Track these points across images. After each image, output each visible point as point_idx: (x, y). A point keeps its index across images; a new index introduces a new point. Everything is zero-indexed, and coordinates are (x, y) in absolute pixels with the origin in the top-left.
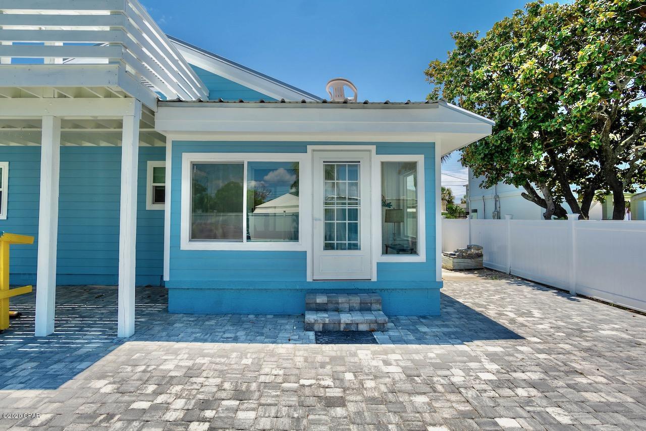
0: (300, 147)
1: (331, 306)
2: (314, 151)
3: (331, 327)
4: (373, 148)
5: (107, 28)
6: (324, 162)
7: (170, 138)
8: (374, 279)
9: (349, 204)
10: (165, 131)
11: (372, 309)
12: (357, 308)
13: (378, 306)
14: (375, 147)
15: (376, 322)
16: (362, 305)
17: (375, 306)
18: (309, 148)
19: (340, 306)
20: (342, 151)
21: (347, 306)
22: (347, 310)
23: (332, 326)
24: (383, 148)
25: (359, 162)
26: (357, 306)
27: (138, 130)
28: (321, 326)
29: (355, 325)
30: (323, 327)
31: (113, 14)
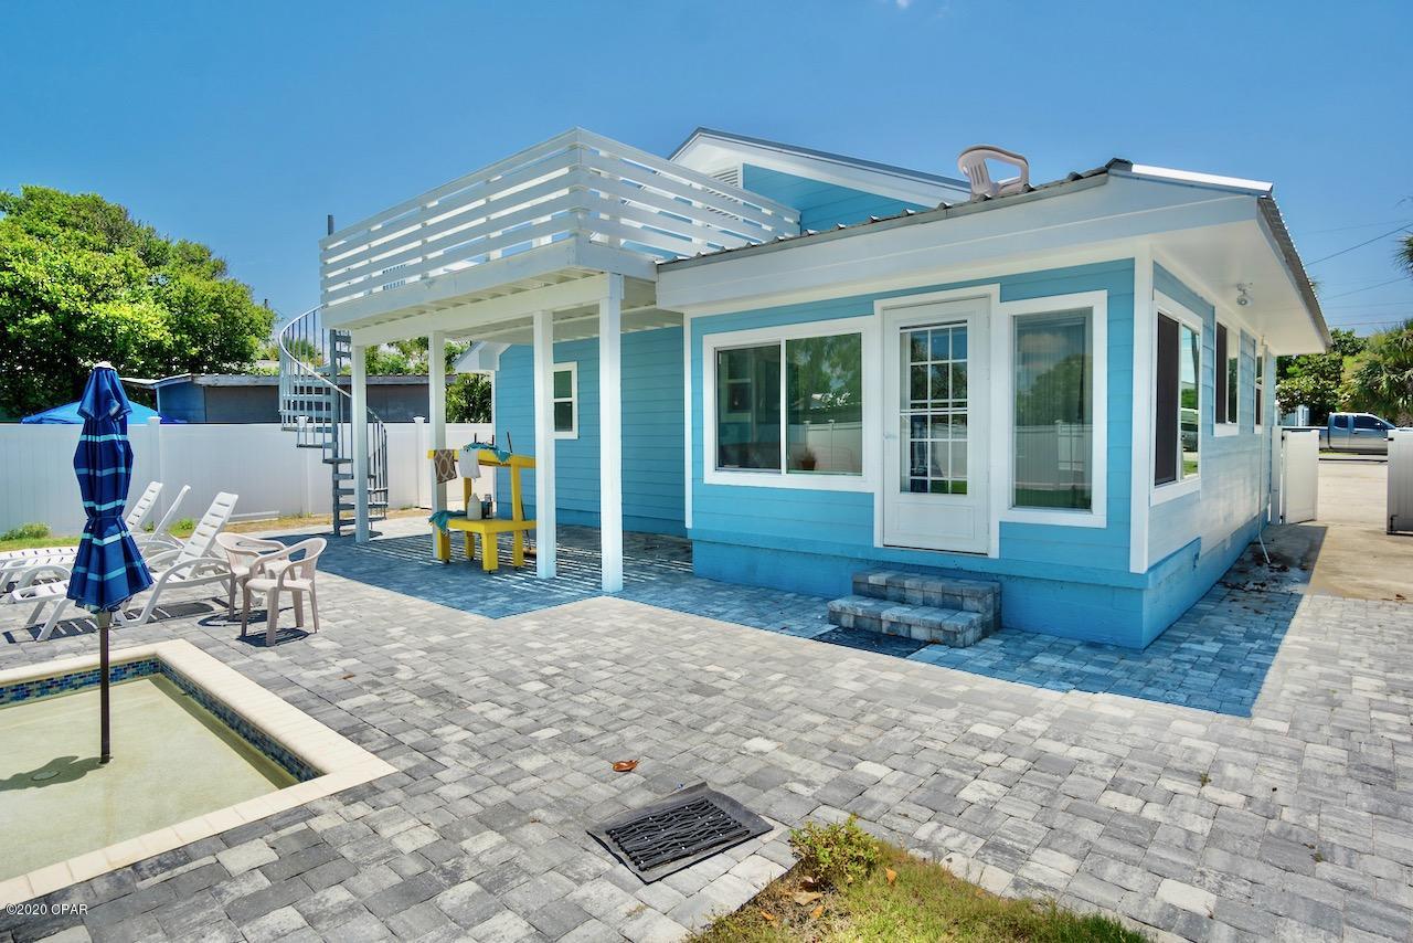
0: (862, 305)
1: (891, 592)
2: (885, 309)
3: (867, 623)
4: (995, 289)
5: (566, 192)
6: (901, 328)
7: (689, 314)
8: (994, 554)
9: (934, 406)
10: (681, 306)
11: (965, 607)
12: (936, 602)
13: (976, 603)
14: (997, 287)
15: (940, 627)
16: (946, 597)
17: (968, 603)
18: (878, 304)
19: (909, 594)
20: (934, 303)
21: (919, 595)
22: (920, 602)
23: (868, 621)
24: (1013, 287)
25: (966, 322)
26: (937, 598)
27: (619, 312)
28: (852, 620)
29: (906, 628)
30: (855, 622)
31: (573, 169)
